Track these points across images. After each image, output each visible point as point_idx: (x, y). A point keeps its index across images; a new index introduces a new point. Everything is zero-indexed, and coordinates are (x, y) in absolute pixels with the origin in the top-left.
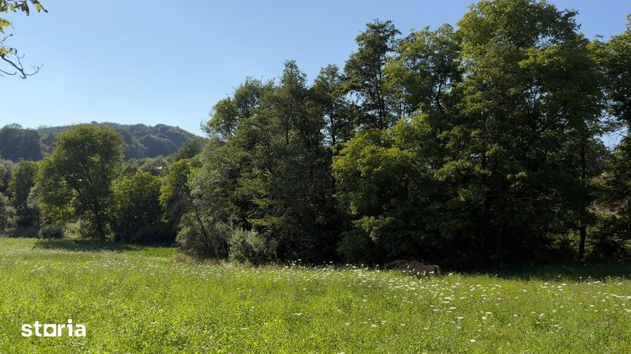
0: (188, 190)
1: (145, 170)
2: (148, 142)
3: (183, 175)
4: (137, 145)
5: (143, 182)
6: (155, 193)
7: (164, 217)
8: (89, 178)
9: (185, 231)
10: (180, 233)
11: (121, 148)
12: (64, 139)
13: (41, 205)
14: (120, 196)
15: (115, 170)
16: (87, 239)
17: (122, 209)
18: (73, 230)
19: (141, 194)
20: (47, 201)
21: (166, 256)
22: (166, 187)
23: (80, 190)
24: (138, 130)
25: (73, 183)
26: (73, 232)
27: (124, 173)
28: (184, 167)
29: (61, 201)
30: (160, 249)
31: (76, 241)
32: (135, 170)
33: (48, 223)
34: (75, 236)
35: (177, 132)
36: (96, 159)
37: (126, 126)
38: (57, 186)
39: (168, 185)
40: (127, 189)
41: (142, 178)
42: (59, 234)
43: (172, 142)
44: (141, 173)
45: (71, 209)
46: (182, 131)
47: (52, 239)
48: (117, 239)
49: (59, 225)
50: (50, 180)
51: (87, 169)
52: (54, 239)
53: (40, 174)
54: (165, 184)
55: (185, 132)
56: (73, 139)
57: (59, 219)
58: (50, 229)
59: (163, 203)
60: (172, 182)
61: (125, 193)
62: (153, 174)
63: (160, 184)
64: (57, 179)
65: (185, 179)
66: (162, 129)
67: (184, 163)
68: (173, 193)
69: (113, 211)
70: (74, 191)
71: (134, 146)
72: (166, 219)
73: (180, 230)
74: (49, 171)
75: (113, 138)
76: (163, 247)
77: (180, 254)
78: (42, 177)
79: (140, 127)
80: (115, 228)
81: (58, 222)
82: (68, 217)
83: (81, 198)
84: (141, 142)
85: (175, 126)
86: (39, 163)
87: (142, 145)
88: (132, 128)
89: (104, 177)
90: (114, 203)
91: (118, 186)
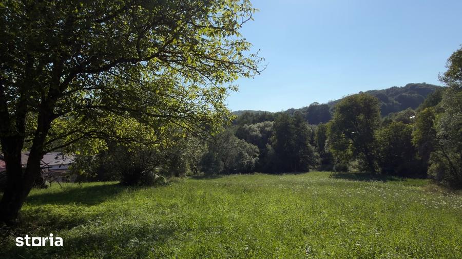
0: (434, 132)
1: (398, 120)
2: (401, 99)
3: (430, 121)
4: (393, 103)
5: (397, 129)
6: (408, 137)
7: (417, 155)
8: (358, 130)
9: (434, 166)
10: (430, 168)
11: (378, 107)
12: (340, 107)
13: (332, 151)
14: (381, 141)
15: (376, 123)
16: (363, 172)
17: (385, 150)
18: (354, 166)
19: (397, 139)
20: (334, 148)
21: (422, 186)
22: (416, 132)
23: (354, 139)
24: (392, 91)
25: (349, 135)
26: (354, 168)
27: (383, 125)
28: (429, 114)
29: (343, 148)
30: (417, 180)
31: (356, 173)
32: (391, 121)
33: (338, 162)
34: (355, 170)
35: (424, 87)
36: (361, 117)
37: (383, 90)
38: (339, 138)
39: (418, 130)
40: (385, 136)
41: (397, 127)
42: (345, 169)
43: (421, 95)
44: (395, 123)
45: (350, 152)
46: (428, 85)
47: (341, 172)
48: (384, 172)
49: (344, 163)
50: (335, 135)
51: (357, 124)
52: (343, 172)
53: (328, 132)
54: (415, 130)
55: (431, 86)
56: (345, 106)
57: (343, 159)
58: (339, 166)
59: (416, 144)
60: (420, 127)
61: (385, 139)
62: (405, 123)
63: (412, 130)
64: (339, 134)
65: (432, 124)
66: (412, 88)
67: (429, 111)
68: (423, 136)
69: (378, 152)
70: (351, 141)
71: (391, 104)
72: (419, 156)
73: (430, 165)
74: (333, 129)
75: (371, 101)
76: (420, 178)
77: (433, 185)
78: (330, 133)
79: (394, 89)
80: (381, 165)
81: (343, 161)
82: (349, 158)
83: (355, 145)
84: (396, 100)
85: (421, 83)
86: (327, 124)
87: (397, 102)
88: (388, 90)
89: (369, 129)
90: (378, 146)
91: (378, 134)
